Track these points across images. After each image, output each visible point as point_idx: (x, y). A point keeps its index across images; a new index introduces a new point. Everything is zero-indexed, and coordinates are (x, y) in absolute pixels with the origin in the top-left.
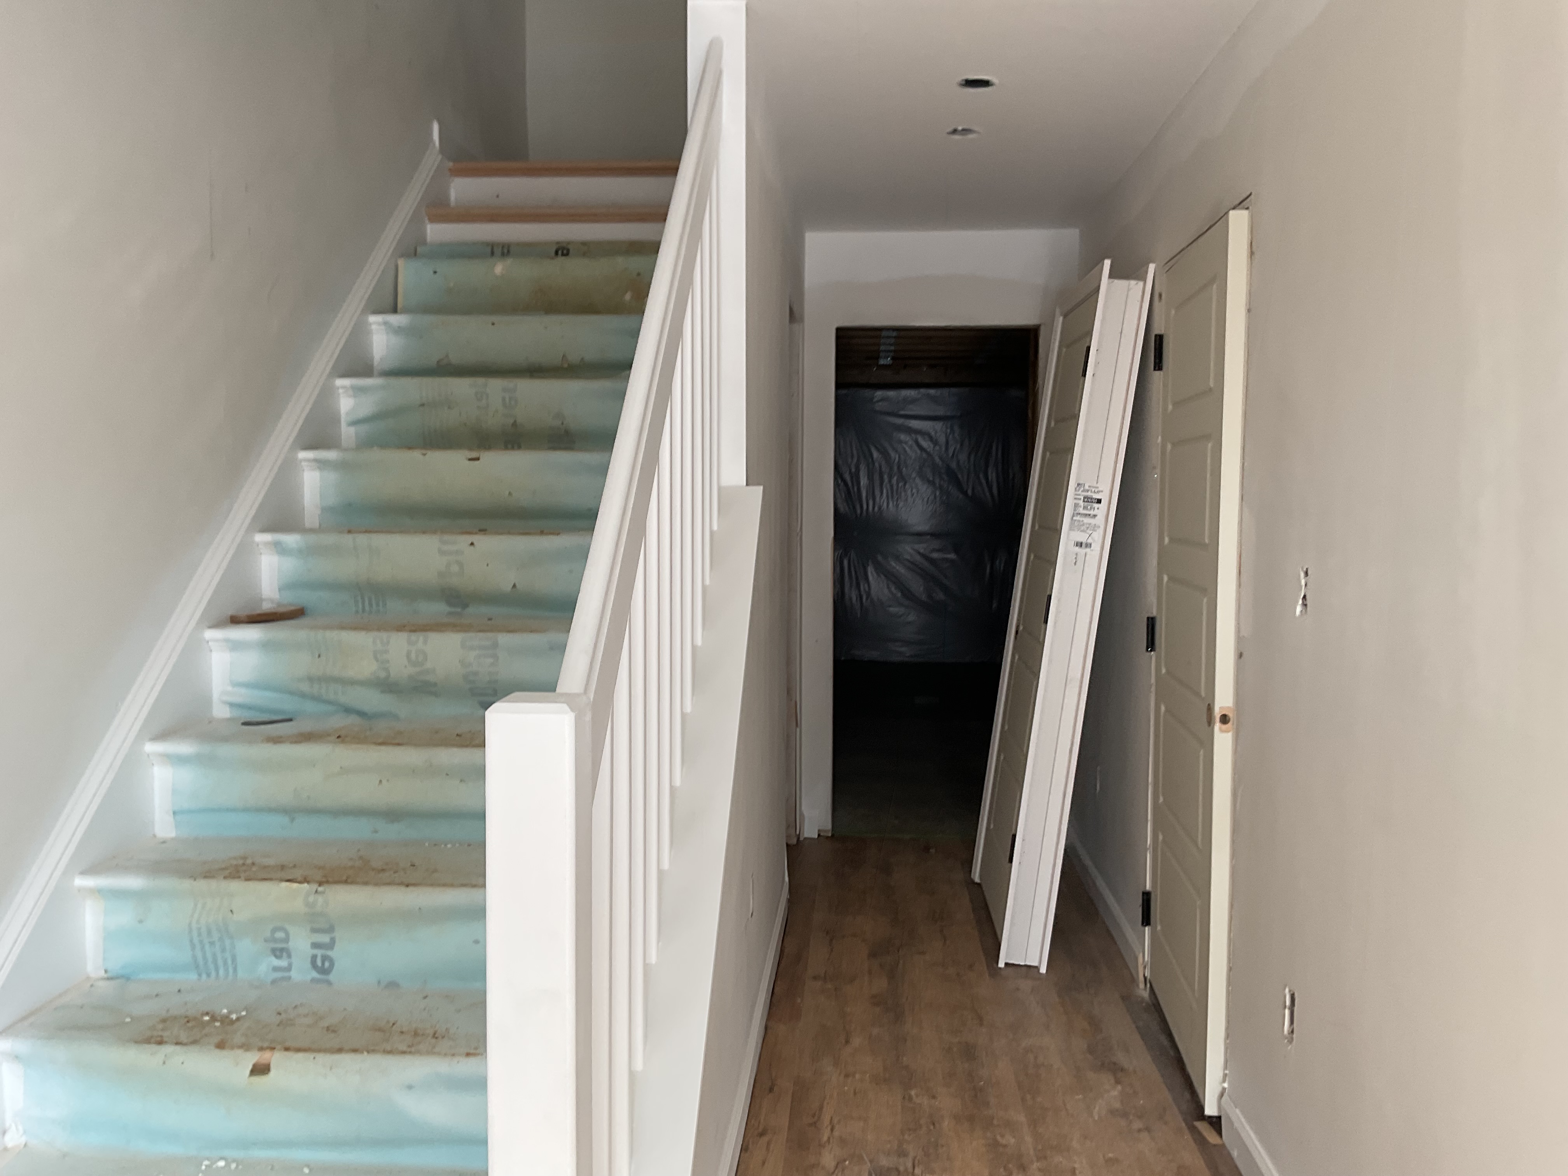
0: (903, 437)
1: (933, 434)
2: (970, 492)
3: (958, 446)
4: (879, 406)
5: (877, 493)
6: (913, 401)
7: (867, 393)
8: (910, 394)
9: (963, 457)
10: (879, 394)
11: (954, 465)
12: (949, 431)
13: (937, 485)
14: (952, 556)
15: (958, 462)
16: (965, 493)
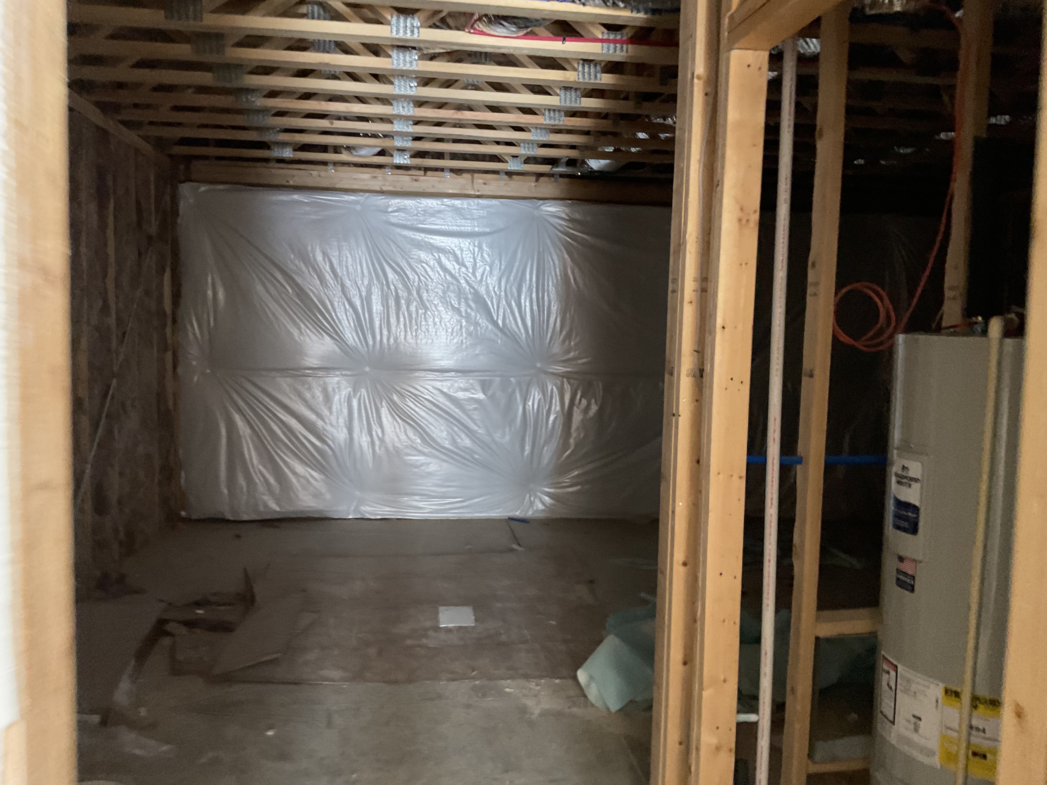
0: (423, 255)
1: (458, 253)
2: (500, 322)
3: (488, 268)
4: (395, 218)
5: (393, 320)
6: (436, 213)
7: (381, 201)
8: (432, 204)
9: (492, 281)
10: (396, 202)
11: (482, 290)
12: (476, 249)
13: (464, 314)
14: (481, 396)
15: (487, 287)
16: (495, 324)
